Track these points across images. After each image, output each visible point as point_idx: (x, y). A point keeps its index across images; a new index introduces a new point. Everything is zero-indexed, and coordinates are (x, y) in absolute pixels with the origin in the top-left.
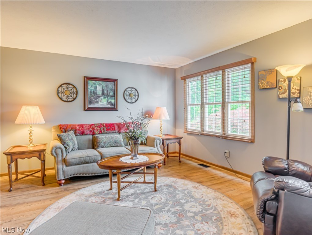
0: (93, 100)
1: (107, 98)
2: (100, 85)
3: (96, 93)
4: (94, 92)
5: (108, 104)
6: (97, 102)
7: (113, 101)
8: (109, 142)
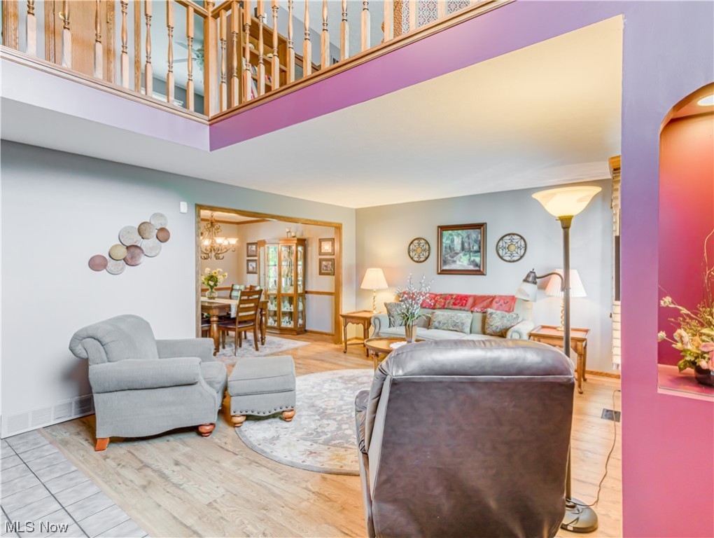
0: (449, 258)
1: (468, 255)
2: (458, 235)
3: (453, 248)
4: (450, 247)
5: (470, 264)
6: (454, 262)
7: (478, 260)
8: (446, 322)
